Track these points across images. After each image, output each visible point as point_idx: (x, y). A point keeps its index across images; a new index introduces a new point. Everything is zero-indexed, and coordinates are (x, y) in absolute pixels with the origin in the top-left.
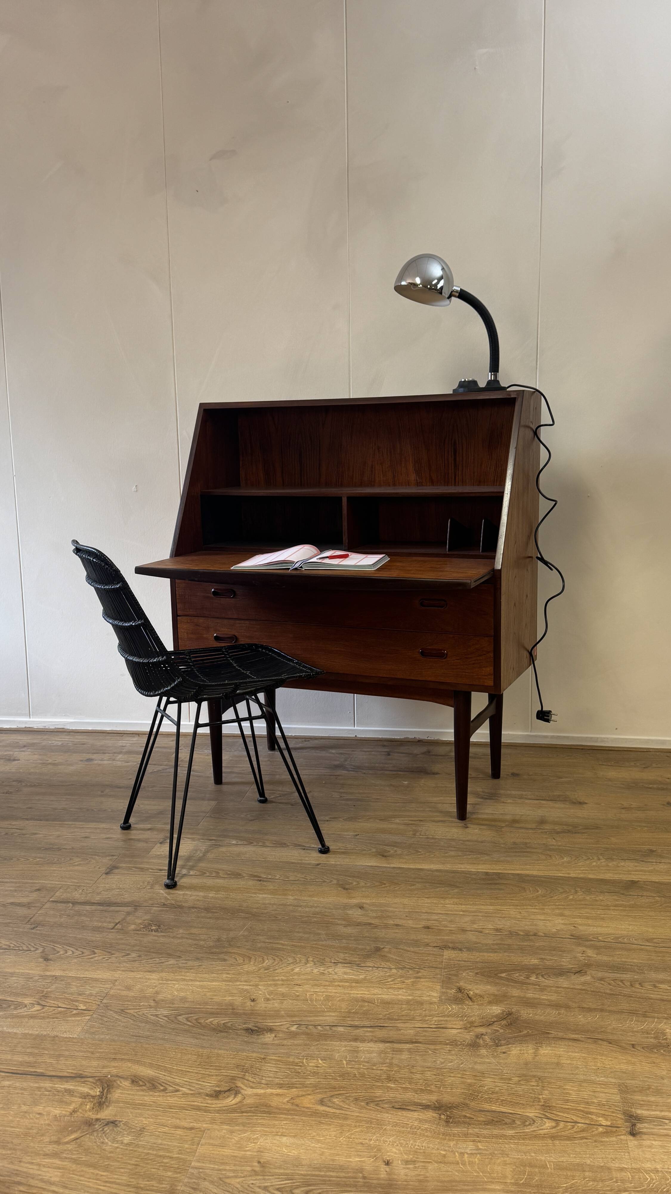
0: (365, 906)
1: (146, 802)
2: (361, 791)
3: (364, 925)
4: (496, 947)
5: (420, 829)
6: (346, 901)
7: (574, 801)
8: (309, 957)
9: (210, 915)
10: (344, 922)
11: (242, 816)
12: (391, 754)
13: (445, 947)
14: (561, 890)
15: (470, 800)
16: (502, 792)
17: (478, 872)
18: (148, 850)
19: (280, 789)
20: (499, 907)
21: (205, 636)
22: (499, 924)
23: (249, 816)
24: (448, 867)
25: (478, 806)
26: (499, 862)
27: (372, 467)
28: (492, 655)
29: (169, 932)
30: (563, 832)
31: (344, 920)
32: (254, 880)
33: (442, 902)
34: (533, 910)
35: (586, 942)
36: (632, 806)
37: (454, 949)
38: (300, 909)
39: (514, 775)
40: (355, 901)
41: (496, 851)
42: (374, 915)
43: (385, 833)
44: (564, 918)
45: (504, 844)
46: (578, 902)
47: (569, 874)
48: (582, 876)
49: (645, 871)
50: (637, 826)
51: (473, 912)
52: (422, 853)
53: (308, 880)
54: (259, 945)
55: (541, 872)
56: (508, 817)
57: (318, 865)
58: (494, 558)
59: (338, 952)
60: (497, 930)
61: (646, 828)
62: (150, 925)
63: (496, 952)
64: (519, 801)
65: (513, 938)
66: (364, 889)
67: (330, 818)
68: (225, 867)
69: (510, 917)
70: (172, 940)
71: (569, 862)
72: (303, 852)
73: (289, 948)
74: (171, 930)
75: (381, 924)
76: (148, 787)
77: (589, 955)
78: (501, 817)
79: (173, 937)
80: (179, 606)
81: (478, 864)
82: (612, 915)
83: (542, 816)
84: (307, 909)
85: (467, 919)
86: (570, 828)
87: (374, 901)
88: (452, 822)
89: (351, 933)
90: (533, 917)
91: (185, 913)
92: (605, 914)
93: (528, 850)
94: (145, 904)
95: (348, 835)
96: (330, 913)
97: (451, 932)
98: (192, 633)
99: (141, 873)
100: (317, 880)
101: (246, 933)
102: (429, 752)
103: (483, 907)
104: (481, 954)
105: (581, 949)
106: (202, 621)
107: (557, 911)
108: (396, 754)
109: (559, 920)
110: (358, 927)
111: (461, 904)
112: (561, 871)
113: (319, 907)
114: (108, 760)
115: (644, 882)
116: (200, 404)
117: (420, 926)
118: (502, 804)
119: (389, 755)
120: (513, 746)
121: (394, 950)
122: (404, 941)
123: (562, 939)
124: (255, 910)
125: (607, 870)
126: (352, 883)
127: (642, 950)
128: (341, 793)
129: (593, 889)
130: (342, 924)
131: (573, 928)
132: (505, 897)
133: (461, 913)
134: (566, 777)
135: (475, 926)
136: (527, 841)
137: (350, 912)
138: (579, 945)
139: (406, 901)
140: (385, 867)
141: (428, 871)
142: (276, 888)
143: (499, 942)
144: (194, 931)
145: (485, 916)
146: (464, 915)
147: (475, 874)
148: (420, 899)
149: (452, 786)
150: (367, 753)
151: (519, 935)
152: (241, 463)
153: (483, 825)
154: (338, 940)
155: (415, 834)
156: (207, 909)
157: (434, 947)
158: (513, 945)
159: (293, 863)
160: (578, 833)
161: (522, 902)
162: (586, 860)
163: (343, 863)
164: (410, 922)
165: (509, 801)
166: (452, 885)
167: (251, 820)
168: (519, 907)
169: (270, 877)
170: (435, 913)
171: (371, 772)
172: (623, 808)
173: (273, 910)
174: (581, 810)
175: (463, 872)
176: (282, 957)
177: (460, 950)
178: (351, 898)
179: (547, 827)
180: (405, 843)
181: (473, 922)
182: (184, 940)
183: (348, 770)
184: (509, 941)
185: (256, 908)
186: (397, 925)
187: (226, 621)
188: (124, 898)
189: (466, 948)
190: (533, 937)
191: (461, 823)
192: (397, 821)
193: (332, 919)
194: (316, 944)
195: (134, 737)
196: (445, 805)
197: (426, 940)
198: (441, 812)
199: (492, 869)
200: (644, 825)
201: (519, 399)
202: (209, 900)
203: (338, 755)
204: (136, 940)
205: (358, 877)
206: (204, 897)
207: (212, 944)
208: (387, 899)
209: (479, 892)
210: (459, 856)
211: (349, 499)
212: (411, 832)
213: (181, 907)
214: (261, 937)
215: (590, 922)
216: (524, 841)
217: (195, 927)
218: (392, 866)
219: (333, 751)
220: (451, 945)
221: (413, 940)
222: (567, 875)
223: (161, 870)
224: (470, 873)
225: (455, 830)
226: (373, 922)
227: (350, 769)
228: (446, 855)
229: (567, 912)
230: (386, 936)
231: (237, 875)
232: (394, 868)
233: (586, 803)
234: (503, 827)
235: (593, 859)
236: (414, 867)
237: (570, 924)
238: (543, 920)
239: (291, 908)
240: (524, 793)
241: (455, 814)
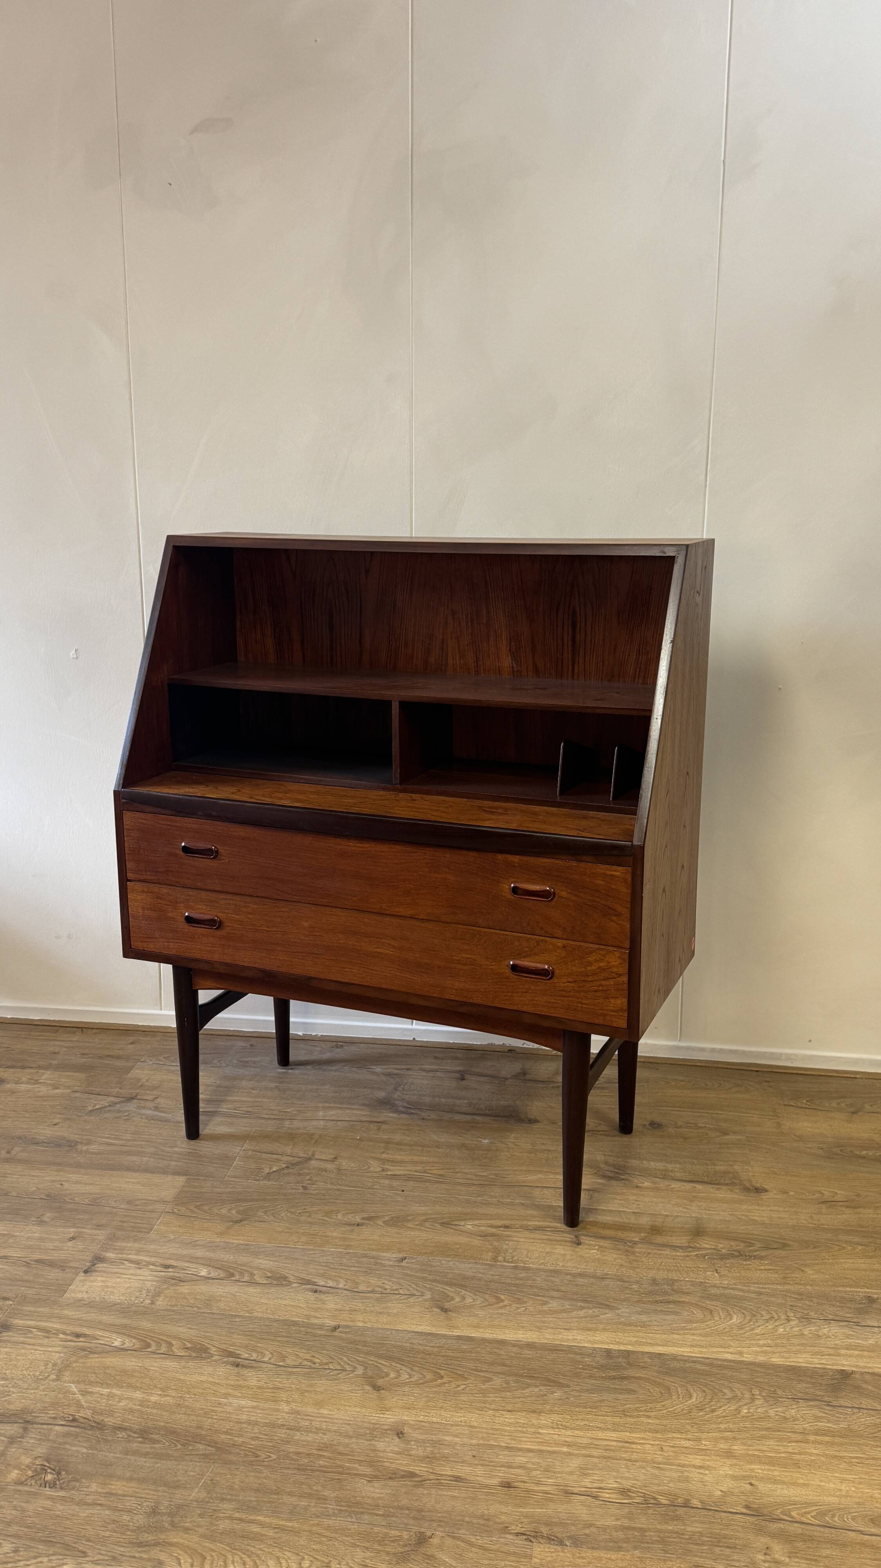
0: (406, 1429)
1: (74, 1177)
2: (415, 1158)
3: (403, 1477)
4: (620, 1535)
5: (505, 1247)
6: (375, 1417)
7: (748, 1185)
8: (303, 1559)
9: (147, 1448)
10: (368, 1471)
11: (224, 1211)
12: (467, 1076)
13: (532, 1536)
14: (729, 1395)
15: (588, 1180)
16: (635, 1163)
17: (594, 1349)
18: (62, 1288)
19: (289, 1151)
20: (626, 1435)
21: (170, 914)
22: (628, 1478)
23: (234, 1212)
24: (547, 1337)
25: (596, 1195)
26: (630, 1325)
27: (443, 643)
28: (625, 979)
29: (73, 1488)
30: (731, 1256)
31: (371, 1464)
32: (227, 1363)
33: (535, 1422)
34: (683, 1442)
35: (771, 1524)
36: (836, 1198)
37: (550, 1539)
38: (298, 1436)
39: (655, 1126)
40: (390, 1418)
41: (624, 1300)
42: (420, 1452)
43: (448, 1256)
44: (735, 1461)
45: (637, 1282)
46: (757, 1424)
47: (741, 1353)
48: (761, 1359)
49: (862, 1348)
50: (846, 1242)
51: (585, 1448)
52: (506, 1303)
53: (317, 1366)
54: (223, 1525)
55: (696, 1350)
56: (644, 1221)
57: (335, 1328)
58: (634, 813)
59: (354, 1546)
60: (624, 1492)
61: (860, 1247)
62: (44, 1470)
63: (620, 1549)
64: (663, 1184)
65: (650, 1511)
66: (406, 1389)
67: (363, 1219)
68: (182, 1330)
69: (644, 1460)
70: (77, 1508)
71: (741, 1327)
72: (311, 1296)
73: (271, 1533)
74: (78, 1484)
75: (432, 1477)
76: (81, 1143)
77: (776, 1556)
78: (633, 1220)
79: (79, 1504)
80: (129, 865)
81: (596, 1330)
82: (811, 1454)
83: (697, 1219)
84: (310, 1437)
85: (575, 1463)
86: (741, 1246)
87: (421, 1418)
88: (555, 1231)
89: (379, 1498)
90: (683, 1460)
91: (106, 1441)
92: (800, 1454)
93: (676, 1297)
94: (44, 1418)
95: (389, 1260)
96: (347, 1445)
97: (548, 1498)
98: (151, 909)
99: (46, 1341)
100: (331, 1366)
101: (203, 1495)
102: (525, 1074)
103: (600, 1435)
104: (596, 1553)
105: (764, 1540)
106: (166, 891)
107: (723, 1446)
108: (474, 1078)
109: (726, 1469)
110: (391, 1483)
111: (566, 1428)
112: (729, 1346)
113: (329, 1431)
114: (28, 1083)
115: (862, 1374)
116: (168, 537)
117: (495, 1481)
118: (635, 1191)
119: (463, 1079)
120: (654, 1063)
121: (449, 1541)
122: (467, 1519)
123: (731, 1516)
124: (223, 1436)
125: (802, 1345)
126: (387, 1375)
127: (863, 1544)
128: (384, 1161)
129: (779, 1392)
130: (365, 1475)
131: (748, 1487)
132: (637, 1409)
133: (565, 1449)
134: (735, 1133)
135: (587, 1482)
136: (674, 1276)
137: (380, 1445)
138: (760, 1531)
139: (474, 1418)
140: (445, 1336)
141: (514, 1346)
142: (262, 1384)
143: (626, 1523)
144: (118, 1487)
145: (605, 1457)
146: (570, 1454)
147: (589, 1355)
148: (497, 1414)
149: (557, 1147)
150: (431, 1074)
151: (658, 1504)
152: (238, 624)
153: (604, 1238)
154: (356, 1513)
155: (495, 1259)
156: (144, 1434)
157: (517, 1534)
158: (649, 1530)
159: (295, 1324)
160: (755, 1257)
161: (665, 1422)
162: (767, 1321)
163: (376, 1325)
164: (479, 1470)
165: (646, 1184)
166: (553, 1383)
167: (237, 1222)
168: (659, 1436)
169: (254, 1356)
170: (520, 1450)
171: (433, 1116)
172: (823, 1202)
173: (252, 1438)
174: (759, 1205)
175: (570, 1350)
176: (258, 1556)
177: (561, 1543)
178: (384, 1409)
179: (706, 1244)
180: (480, 1279)
181: (584, 1471)
182: (96, 1510)
183: (397, 1111)
184: (642, 1522)
185: (227, 1433)
186: (458, 1479)
187: (204, 894)
188: (9, 1403)
189: (570, 1537)
190: (681, 1511)
191: (568, 1234)
192: (469, 1226)
193: (350, 1461)
194: (318, 1525)
195: (74, 1033)
196: (545, 1191)
197: (503, 1518)
198: (538, 1207)
199: (618, 1343)
200: (857, 1239)
201: (679, 558)
202: (149, 1410)
203: (384, 1078)
204: (15, 1508)
205: (399, 1360)
206: (142, 1403)
207: (141, 1520)
208: (443, 1413)
209: (595, 1397)
210: (564, 1311)
211: (403, 704)
212: (490, 1254)
213: (100, 1426)
214: (226, 1506)
215: (777, 1473)
216: (670, 1276)
217: (120, 1478)
218: (457, 1333)
219: (378, 1069)
220: (544, 1530)
221: (482, 1517)
222: (737, 1357)
223: (78, 1336)
224: (580, 1351)
225: (560, 1250)
226: (416, 1469)
227: (402, 1109)
228: (545, 1308)
229: (738, 1448)
230: (438, 1506)
231: (199, 1352)
232: (459, 1338)
233: (766, 1191)
234: (635, 1243)
235: (779, 1318)
236: (491, 1336)
237: (744, 1478)
238: (700, 1467)
239: (282, 1433)
240: (670, 1166)
241: (561, 1213)
